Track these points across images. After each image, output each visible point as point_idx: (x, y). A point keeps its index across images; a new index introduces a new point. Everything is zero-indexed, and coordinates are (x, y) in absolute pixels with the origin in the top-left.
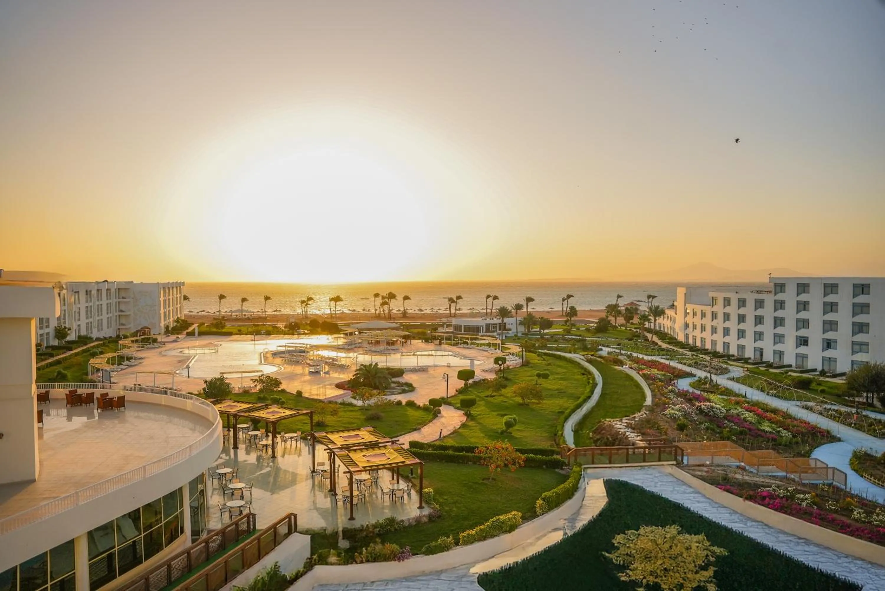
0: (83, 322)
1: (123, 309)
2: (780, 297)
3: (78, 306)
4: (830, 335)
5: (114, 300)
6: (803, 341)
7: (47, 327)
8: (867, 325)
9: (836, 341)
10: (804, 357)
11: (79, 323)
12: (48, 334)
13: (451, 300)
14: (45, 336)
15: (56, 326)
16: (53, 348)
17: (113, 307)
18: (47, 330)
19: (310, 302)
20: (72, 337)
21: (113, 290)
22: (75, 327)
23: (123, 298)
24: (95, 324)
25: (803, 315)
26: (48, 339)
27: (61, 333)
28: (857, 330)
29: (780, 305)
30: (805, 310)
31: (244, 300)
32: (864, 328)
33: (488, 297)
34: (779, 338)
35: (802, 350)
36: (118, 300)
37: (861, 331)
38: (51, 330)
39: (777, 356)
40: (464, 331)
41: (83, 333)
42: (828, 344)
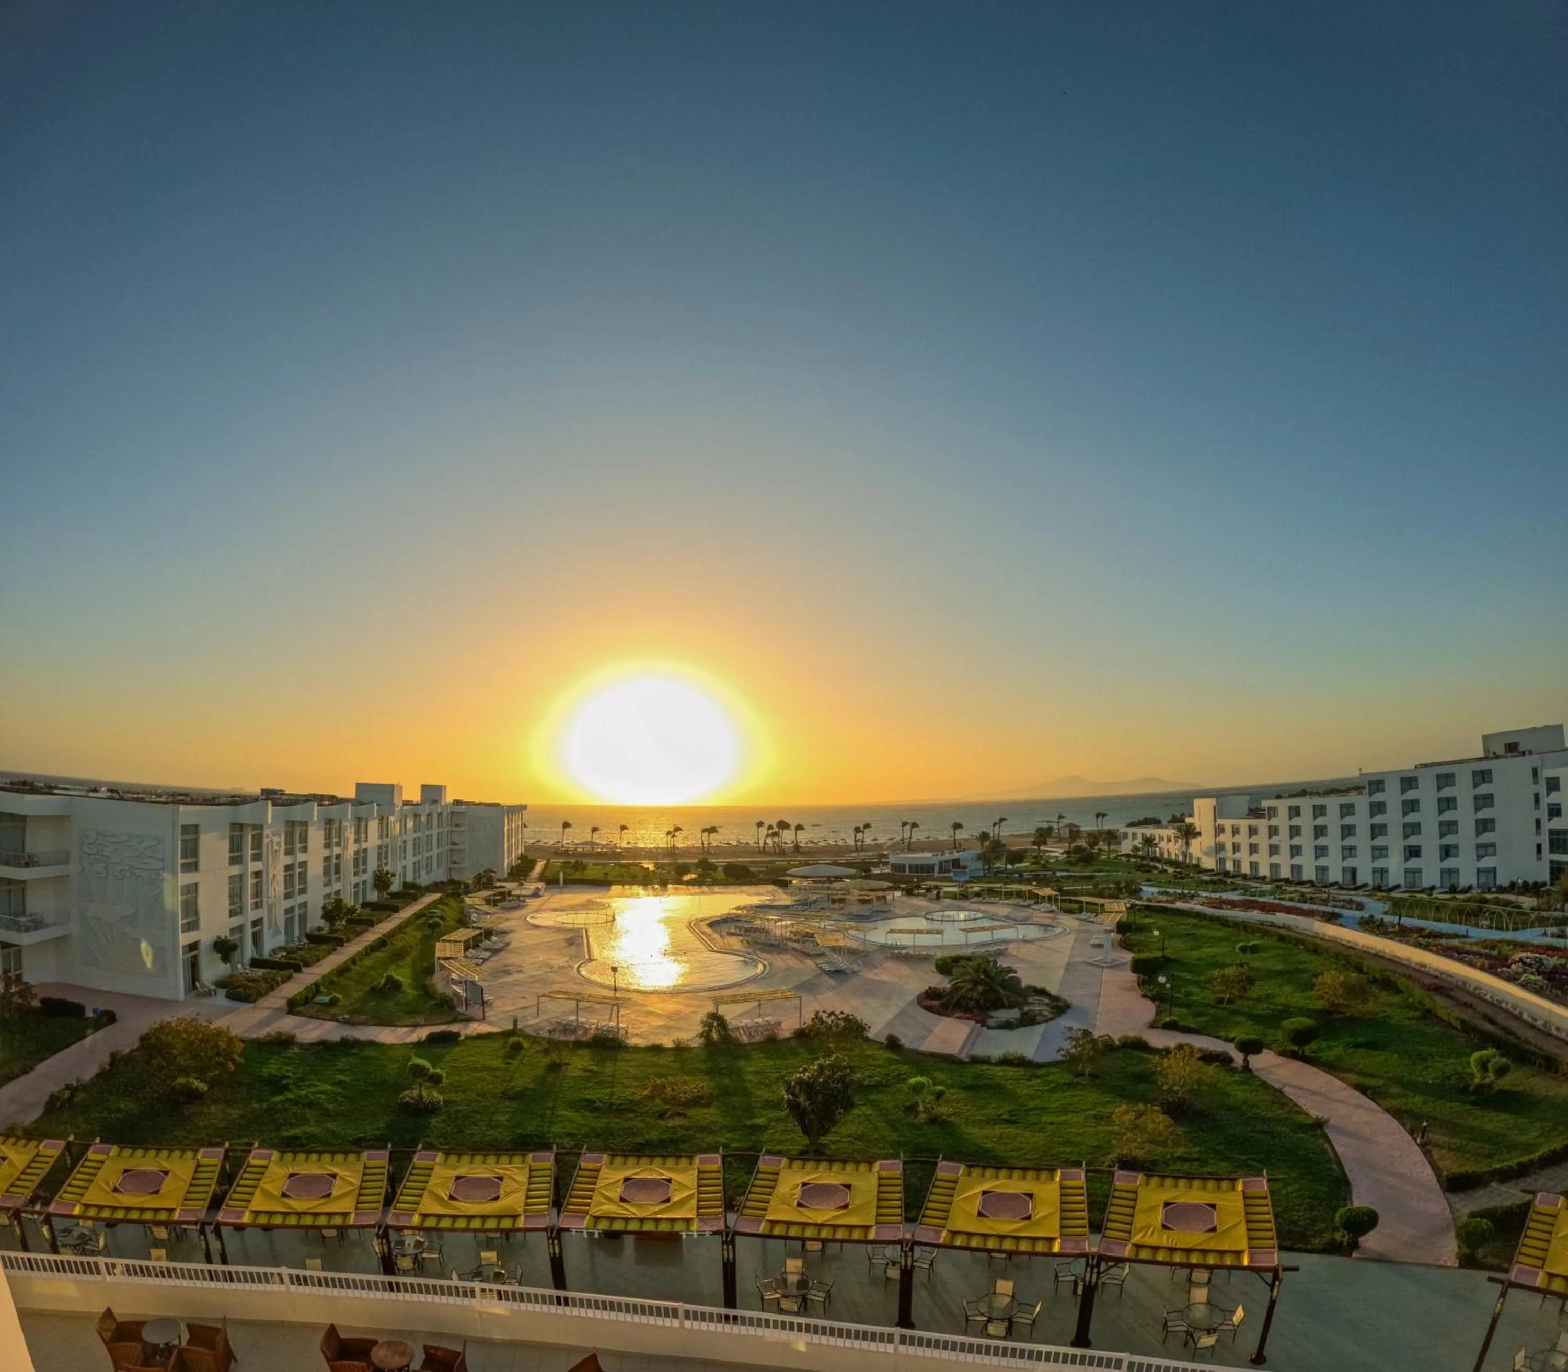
0: (410, 859)
1: (456, 841)
2: (1378, 797)
3: (404, 837)
4: (1449, 840)
5: (446, 829)
6: (1413, 852)
7: (364, 871)
8: (1493, 821)
9: (1456, 847)
10: (1418, 871)
11: (404, 863)
12: (364, 882)
13: (857, 830)
14: (361, 887)
15: (376, 869)
16: (374, 906)
17: (444, 838)
18: (364, 877)
19: (677, 834)
20: (396, 886)
21: (445, 815)
22: (399, 870)
23: (457, 825)
24: (423, 864)
25: (1412, 818)
26: (364, 890)
27: (382, 881)
28: (1481, 829)
29: (1378, 808)
30: (1413, 811)
31: (595, 830)
32: (1489, 825)
33: (904, 824)
34: (1380, 852)
35: (1413, 863)
36: (450, 828)
37: (1485, 830)
38: (368, 877)
39: (1378, 875)
40: (910, 871)
41: (409, 879)
42: (1447, 852)
